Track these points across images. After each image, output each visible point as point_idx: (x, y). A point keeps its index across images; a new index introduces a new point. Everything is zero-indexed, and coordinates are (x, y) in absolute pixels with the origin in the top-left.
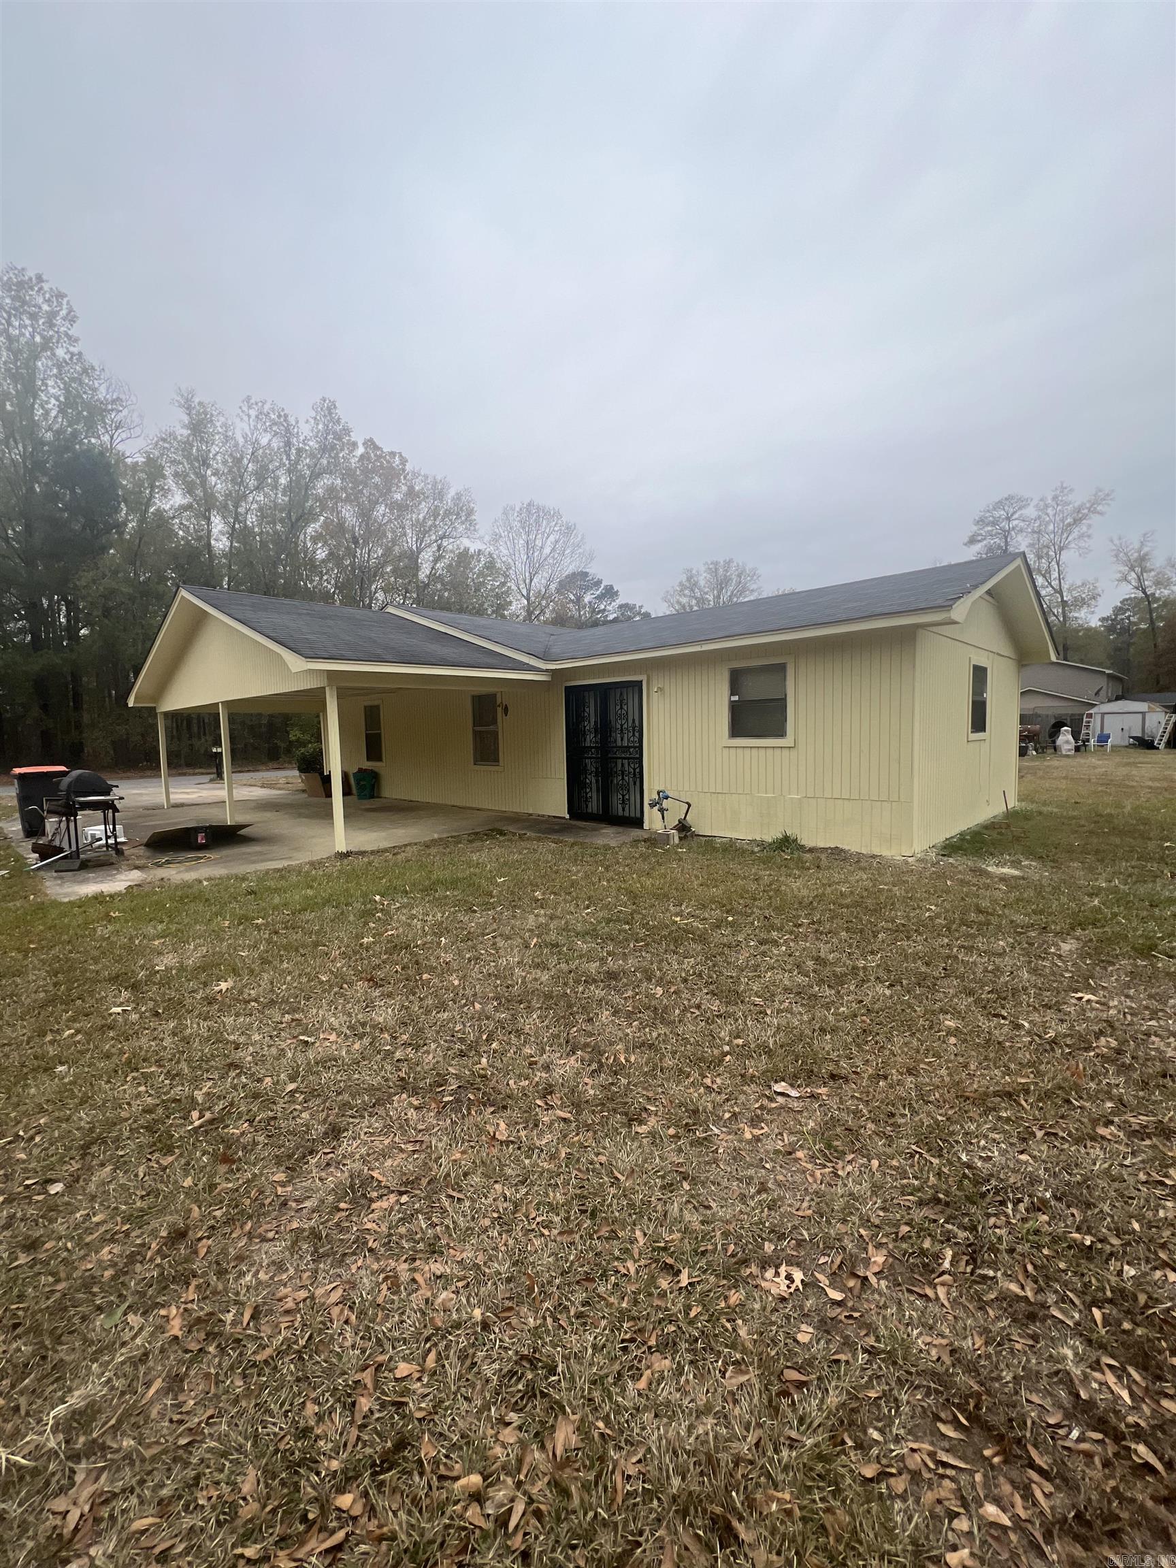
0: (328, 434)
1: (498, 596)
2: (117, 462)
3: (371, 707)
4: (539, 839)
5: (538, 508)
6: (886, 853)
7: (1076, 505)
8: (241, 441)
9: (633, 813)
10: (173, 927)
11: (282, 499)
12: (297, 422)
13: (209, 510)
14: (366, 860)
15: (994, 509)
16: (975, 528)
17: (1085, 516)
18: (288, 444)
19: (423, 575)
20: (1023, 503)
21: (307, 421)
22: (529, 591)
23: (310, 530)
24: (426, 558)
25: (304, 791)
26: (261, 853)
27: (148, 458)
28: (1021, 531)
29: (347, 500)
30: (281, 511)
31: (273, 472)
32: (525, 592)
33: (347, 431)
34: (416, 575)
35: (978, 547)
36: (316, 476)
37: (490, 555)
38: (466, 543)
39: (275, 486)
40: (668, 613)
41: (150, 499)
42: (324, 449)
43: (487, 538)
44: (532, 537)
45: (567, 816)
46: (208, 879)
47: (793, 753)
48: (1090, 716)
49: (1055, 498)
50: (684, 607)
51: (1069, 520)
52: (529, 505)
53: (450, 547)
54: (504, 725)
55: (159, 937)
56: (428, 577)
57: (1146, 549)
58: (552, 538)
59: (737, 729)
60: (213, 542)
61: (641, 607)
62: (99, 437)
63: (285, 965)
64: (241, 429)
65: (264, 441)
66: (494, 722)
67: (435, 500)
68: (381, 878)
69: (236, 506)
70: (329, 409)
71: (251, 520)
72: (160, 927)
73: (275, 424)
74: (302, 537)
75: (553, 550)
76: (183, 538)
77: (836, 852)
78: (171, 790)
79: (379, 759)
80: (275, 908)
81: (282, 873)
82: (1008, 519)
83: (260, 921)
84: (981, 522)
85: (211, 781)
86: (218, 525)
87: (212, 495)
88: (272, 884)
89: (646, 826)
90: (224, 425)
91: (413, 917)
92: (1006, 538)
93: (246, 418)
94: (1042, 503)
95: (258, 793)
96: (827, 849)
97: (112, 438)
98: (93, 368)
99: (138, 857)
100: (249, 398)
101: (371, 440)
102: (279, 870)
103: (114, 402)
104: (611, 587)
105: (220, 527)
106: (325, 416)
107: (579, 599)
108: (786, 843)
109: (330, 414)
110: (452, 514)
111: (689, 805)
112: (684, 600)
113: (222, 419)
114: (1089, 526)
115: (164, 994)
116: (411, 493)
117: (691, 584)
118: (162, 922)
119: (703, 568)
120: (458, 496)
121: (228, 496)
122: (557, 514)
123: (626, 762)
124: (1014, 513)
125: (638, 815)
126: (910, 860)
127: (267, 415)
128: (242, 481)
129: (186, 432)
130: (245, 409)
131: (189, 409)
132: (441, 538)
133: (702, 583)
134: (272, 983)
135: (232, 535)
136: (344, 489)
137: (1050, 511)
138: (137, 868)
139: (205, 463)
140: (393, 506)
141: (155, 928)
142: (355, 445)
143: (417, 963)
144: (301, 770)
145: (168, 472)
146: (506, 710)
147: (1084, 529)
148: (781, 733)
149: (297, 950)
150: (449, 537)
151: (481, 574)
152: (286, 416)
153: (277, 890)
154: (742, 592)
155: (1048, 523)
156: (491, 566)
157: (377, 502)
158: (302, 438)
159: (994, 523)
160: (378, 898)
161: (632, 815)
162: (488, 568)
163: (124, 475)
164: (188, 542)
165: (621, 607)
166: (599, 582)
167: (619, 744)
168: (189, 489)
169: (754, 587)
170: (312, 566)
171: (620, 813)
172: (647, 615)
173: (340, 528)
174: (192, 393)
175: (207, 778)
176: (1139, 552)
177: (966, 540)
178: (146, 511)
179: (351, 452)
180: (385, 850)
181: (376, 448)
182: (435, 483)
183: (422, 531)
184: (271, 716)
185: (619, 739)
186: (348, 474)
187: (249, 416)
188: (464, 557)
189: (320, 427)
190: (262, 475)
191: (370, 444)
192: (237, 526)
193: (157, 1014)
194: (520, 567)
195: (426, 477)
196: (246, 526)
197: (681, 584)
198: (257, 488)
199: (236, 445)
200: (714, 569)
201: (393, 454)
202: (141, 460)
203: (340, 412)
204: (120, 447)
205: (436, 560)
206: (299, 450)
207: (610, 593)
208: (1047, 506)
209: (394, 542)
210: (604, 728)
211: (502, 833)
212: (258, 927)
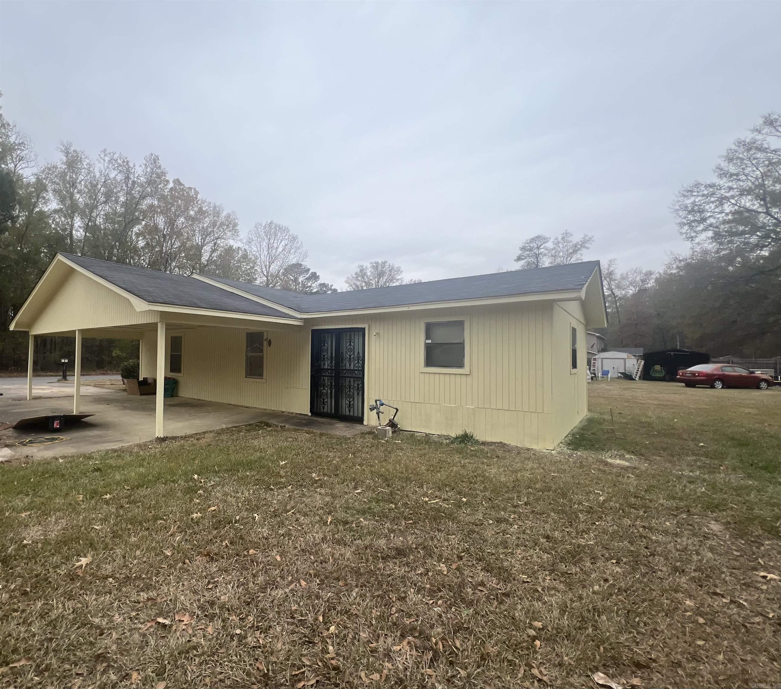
0: (152, 174)
1: (248, 275)
2: (17, 180)
3: (176, 337)
4: (295, 430)
5: (276, 225)
6: (534, 447)
7: (574, 243)
8: (98, 174)
9: (356, 413)
10: (38, 500)
11: (120, 209)
12: (134, 166)
13: (73, 212)
14: (178, 444)
15: (531, 242)
16: (520, 252)
17: (579, 249)
18: (127, 178)
19: (205, 258)
20: (545, 240)
21: (141, 166)
22: (268, 273)
23: (136, 229)
24: (207, 250)
25: (124, 390)
26: (100, 436)
27: (38, 179)
28: (545, 255)
29: (162, 212)
30: (120, 216)
31: (116, 194)
32: (265, 274)
33: (164, 174)
34: (200, 260)
35: (522, 263)
36: (143, 197)
37: (245, 250)
38: (231, 242)
39: (117, 202)
40: (349, 290)
41: (36, 203)
42: (150, 182)
43: (244, 241)
44: (272, 241)
45: (310, 414)
46: (64, 457)
47: (469, 378)
48: (595, 359)
49: (563, 238)
50: (358, 287)
51: (571, 251)
52: (271, 223)
53: (222, 244)
54: (268, 353)
55: (26, 510)
56: (208, 261)
57: (611, 269)
58: (283, 243)
59: (430, 361)
60: (74, 232)
61: (332, 286)
62: (7, 165)
63: (133, 539)
64: (98, 168)
65: (112, 176)
66: (262, 351)
67: (214, 217)
68: (194, 459)
69: (91, 212)
70: (154, 160)
71: (99, 221)
72: (27, 500)
73: (120, 166)
74: (130, 233)
75: (284, 250)
76: (54, 229)
77: (502, 445)
78: (33, 387)
79: (179, 371)
80: (118, 483)
81: (119, 453)
82: (538, 248)
83: (108, 496)
84: (523, 249)
85: (59, 381)
86: (78, 222)
87: (77, 204)
88: (112, 462)
89: (365, 423)
90: (88, 164)
91: (226, 494)
92: (537, 258)
93: (102, 162)
94: (556, 241)
95: (91, 390)
96: (495, 443)
97: (16, 166)
98: (9, 125)
99: (8, 437)
100: (105, 150)
101: (178, 180)
102: (115, 451)
103: (19, 144)
104: (315, 273)
105: (79, 223)
106: (151, 164)
107: (296, 280)
108: (465, 438)
109: (155, 162)
110: (225, 225)
111: (397, 410)
112: (358, 283)
113: (88, 161)
114: (581, 255)
115: (32, 570)
116: (200, 211)
117: (362, 273)
118: (27, 495)
119: (369, 266)
120: (228, 216)
121: (86, 205)
122: (286, 230)
123: (352, 380)
124: (541, 245)
125: (360, 415)
126: (553, 452)
127: (116, 160)
128: (96, 199)
129: (64, 167)
130: (102, 156)
131: (67, 153)
132: (217, 239)
133: (369, 274)
134: (124, 557)
135: (87, 228)
136: (159, 207)
137: (560, 245)
138: (7, 446)
139: (73, 185)
140: (188, 218)
141: (22, 501)
142: (168, 181)
143: (241, 538)
144: (123, 377)
145: (50, 187)
146: (270, 343)
147: (579, 256)
148: (461, 365)
149: (141, 523)
150: (221, 238)
151: (239, 261)
152: (128, 162)
153: (118, 468)
154: (391, 280)
155: (559, 252)
156: (245, 256)
157: (179, 216)
158: (136, 175)
159: (531, 250)
160: (196, 476)
161: (356, 415)
162: (243, 258)
163: (21, 188)
164: (57, 232)
165: (320, 285)
166: (308, 270)
167: (348, 367)
168: (62, 200)
169: (399, 277)
170: (135, 250)
171: (347, 413)
172: (335, 290)
173: (154, 229)
174: (70, 145)
175: (55, 379)
176: (608, 270)
177: (516, 258)
178: (33, 210)
179: (166, 185)
180: (191, 436)
181: (181, 184)
182: (215, 207)
183: (205, 234)
184: (101, 340)
185: (348, 365)
186: (162, 198)
187: (104, 161)
188: (230, 251)
189: (149, 169)
190: (108, 196)
191: (177, 182)
192: (90, 224)
193: (25, 593)
194: (264, 257)
195: (210, 203)
196: (95, 224)
197: (356, 274)
198: (105, 202)
199: (95, 176)
200: (376, 266)
201: (190, 188)
202: (33, 180)
203: (161, 162)
204: (21, 172)
205: (213, 251)
206: (134, 182)
207: (314, 277)
208: (558, 243)
209: (188, 239)
210: (339, 358)
211: (268, 425)
212: (107, 502)
